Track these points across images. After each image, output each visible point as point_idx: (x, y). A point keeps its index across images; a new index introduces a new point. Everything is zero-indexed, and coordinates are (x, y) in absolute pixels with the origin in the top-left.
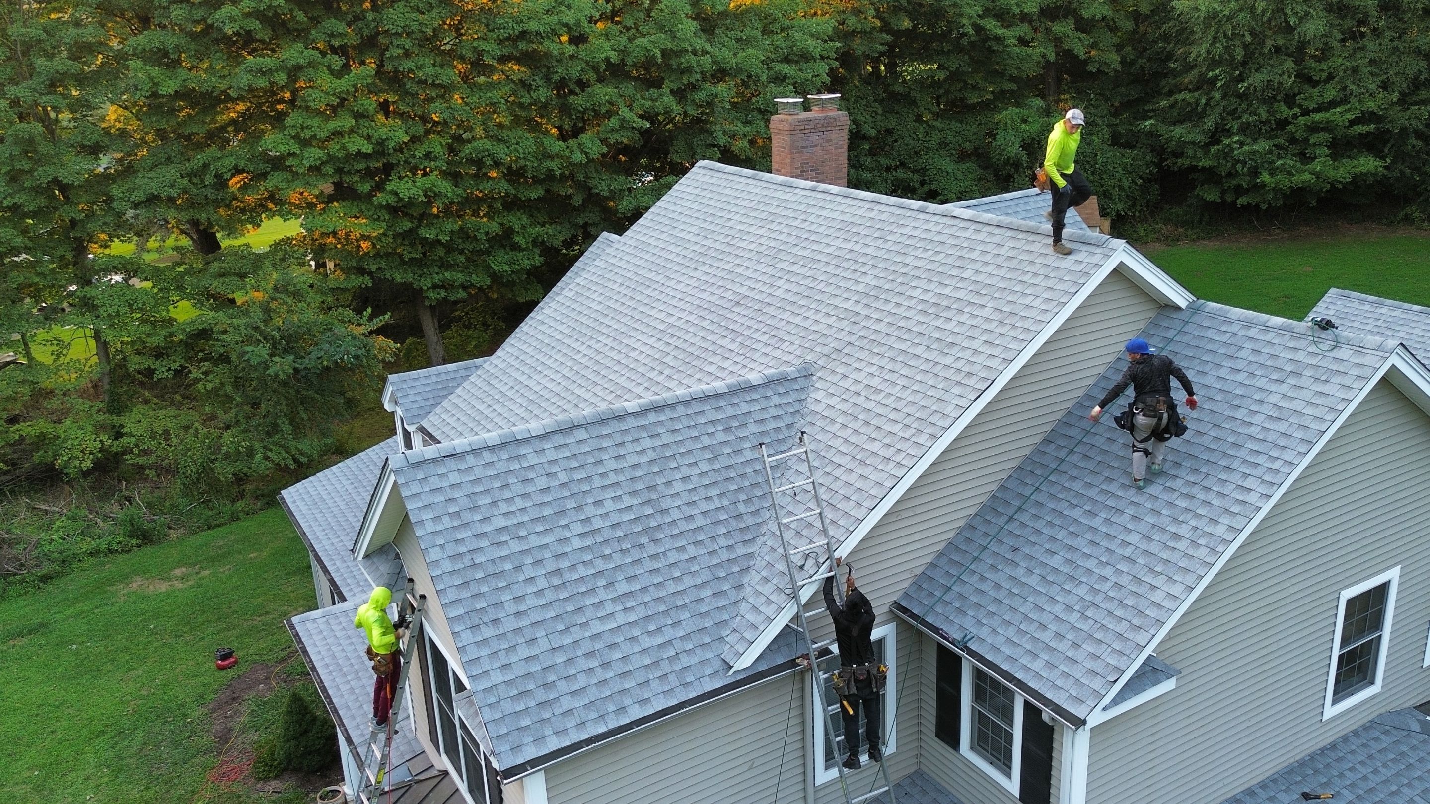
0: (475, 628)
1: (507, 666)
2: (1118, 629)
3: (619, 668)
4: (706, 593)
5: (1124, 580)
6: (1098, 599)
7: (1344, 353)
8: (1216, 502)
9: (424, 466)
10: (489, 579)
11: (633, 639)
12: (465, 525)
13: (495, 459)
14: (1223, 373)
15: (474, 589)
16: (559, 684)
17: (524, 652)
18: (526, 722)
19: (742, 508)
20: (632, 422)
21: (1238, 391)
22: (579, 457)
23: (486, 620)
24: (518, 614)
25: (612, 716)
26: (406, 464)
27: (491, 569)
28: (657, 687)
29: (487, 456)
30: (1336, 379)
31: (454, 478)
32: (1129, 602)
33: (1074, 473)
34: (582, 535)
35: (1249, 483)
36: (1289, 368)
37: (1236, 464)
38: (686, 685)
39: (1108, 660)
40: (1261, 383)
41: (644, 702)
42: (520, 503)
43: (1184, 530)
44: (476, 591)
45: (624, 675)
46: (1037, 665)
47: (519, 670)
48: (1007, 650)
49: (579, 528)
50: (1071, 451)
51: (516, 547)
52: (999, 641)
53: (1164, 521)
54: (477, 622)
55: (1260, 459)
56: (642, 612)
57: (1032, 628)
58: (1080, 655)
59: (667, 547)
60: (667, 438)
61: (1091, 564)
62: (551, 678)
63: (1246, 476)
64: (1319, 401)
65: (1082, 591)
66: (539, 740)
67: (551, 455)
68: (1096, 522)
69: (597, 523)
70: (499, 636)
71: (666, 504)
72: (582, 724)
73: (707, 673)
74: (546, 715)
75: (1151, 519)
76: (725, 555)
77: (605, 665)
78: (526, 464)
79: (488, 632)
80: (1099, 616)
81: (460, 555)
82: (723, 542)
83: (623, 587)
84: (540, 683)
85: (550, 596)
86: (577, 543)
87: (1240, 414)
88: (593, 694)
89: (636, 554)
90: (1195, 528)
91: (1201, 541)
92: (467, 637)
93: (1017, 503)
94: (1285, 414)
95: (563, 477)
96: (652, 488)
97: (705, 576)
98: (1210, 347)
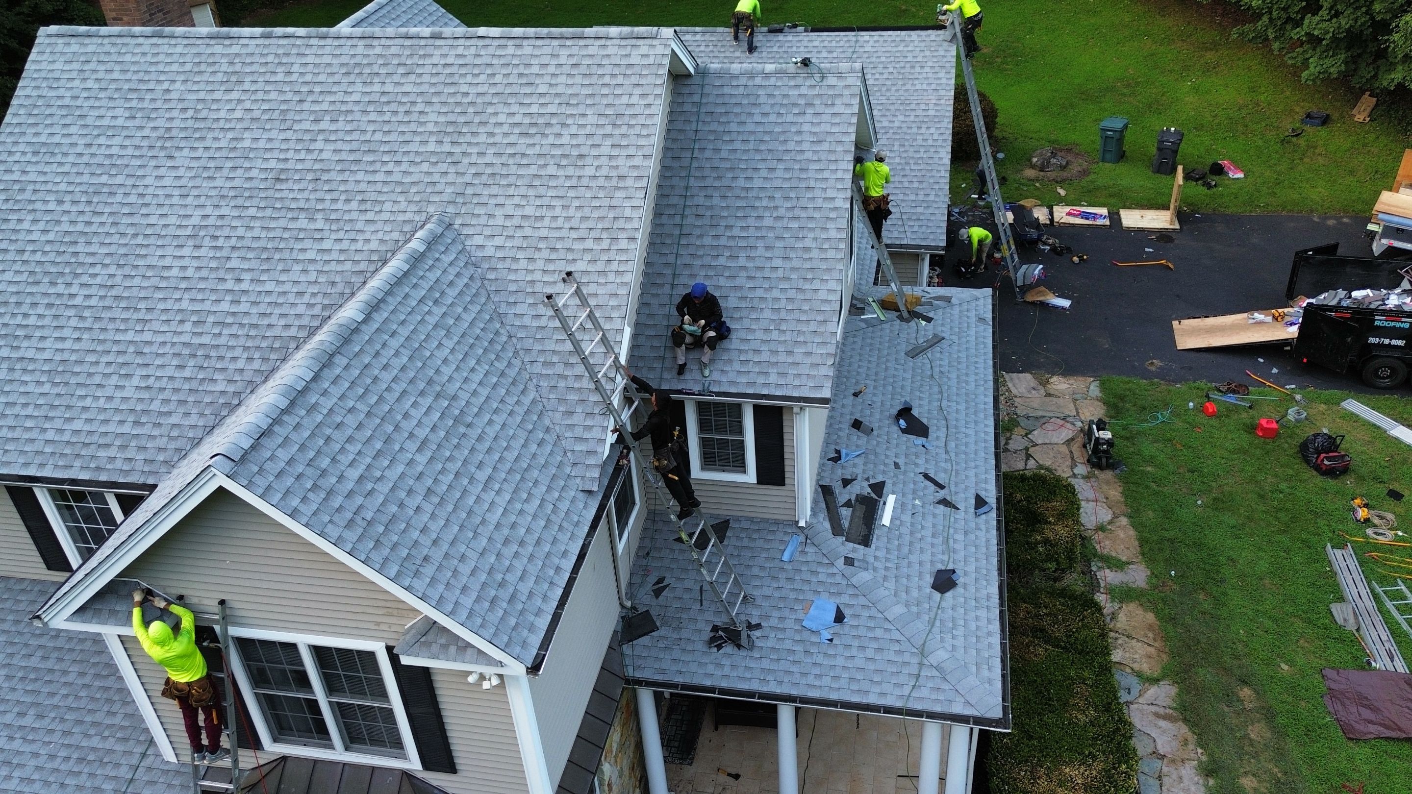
0: (417, 574)
1: (464, 589)
2: (811, 329)
3: (531, 539)
4: (533, 447)
5: (792, 294)
6: (783, 315)
7: (831, 80)
8: (817, 215)
9: (248, 457)
10: (390, 527)
11: (521, 512)
12: (330, 493)
13: (297, 420)
14: (758, 118)
15: (387, 542)
16: (507, 578)
17: (465, 569)
18: (513, 621)
19: (501, 365)
20: (368, 330)
21: (777, 129)
22: (358, 382)
23: (418, 562)
24: (435, 542)
25: (556, 578)
26: (232, 464)
27: (385, 519)
28: (564, 537)
29: (290, 420)
30: (838, 101)
31: (283, 455)
32: (806, 307)
33: (698, 232)
34: (419, 450)
35: (830, 193)
36: (802, 102)
37: (812, 184)
38: (577, 524)
39: (819, 351)
40: (790, 118)
41: (565, 554)
42: (353, 448)
43: (808, 243)
44: (390, 545)
45: (538, 542)
46: (773, 379)
47: (475, 587)
48: (743, 379)
49: (412, 446)
50: (683, 215)
51: (384, 488)
52: (732, 376)
53: (791, 242)
54: (414, 568)
55: (826, 174)
56: (509, 488)
57: (750, 356)
58: (798, 358)
59: (481, 425)
60: (405, 332)
61: (760, 293)
62: (499, 577)
63: (824, 189)
64: (837, 120)
65: (767, 314)
66: (532, 628)
67: (336, 391)
68: (742, 262)
69: (422, 433)
70: (440, 568)
71: (452, 389)
72: (545, 598)
73: (581, 507)
74: (520, 606)
75: (780, 244)
76: (520, 410)
77: (522, 543)
78: (325, 411)
79: (429, 571)
80: (792, 325)
81: (351, 520)
82: (511, 400)
83: (482, 476)
84: (496, 586)
85: (443, 514)
86: (422, 459)
87: (791, 146)
88: (533, 570)
89: (467, 444)
90: (815, 239)
91: (826, 246)
92: (420, 585)
93: (669, 271)
94: (822, 137)
95: (363, 408)
96: (430, 382)
97: (523, 435)
98: (734, 101)
